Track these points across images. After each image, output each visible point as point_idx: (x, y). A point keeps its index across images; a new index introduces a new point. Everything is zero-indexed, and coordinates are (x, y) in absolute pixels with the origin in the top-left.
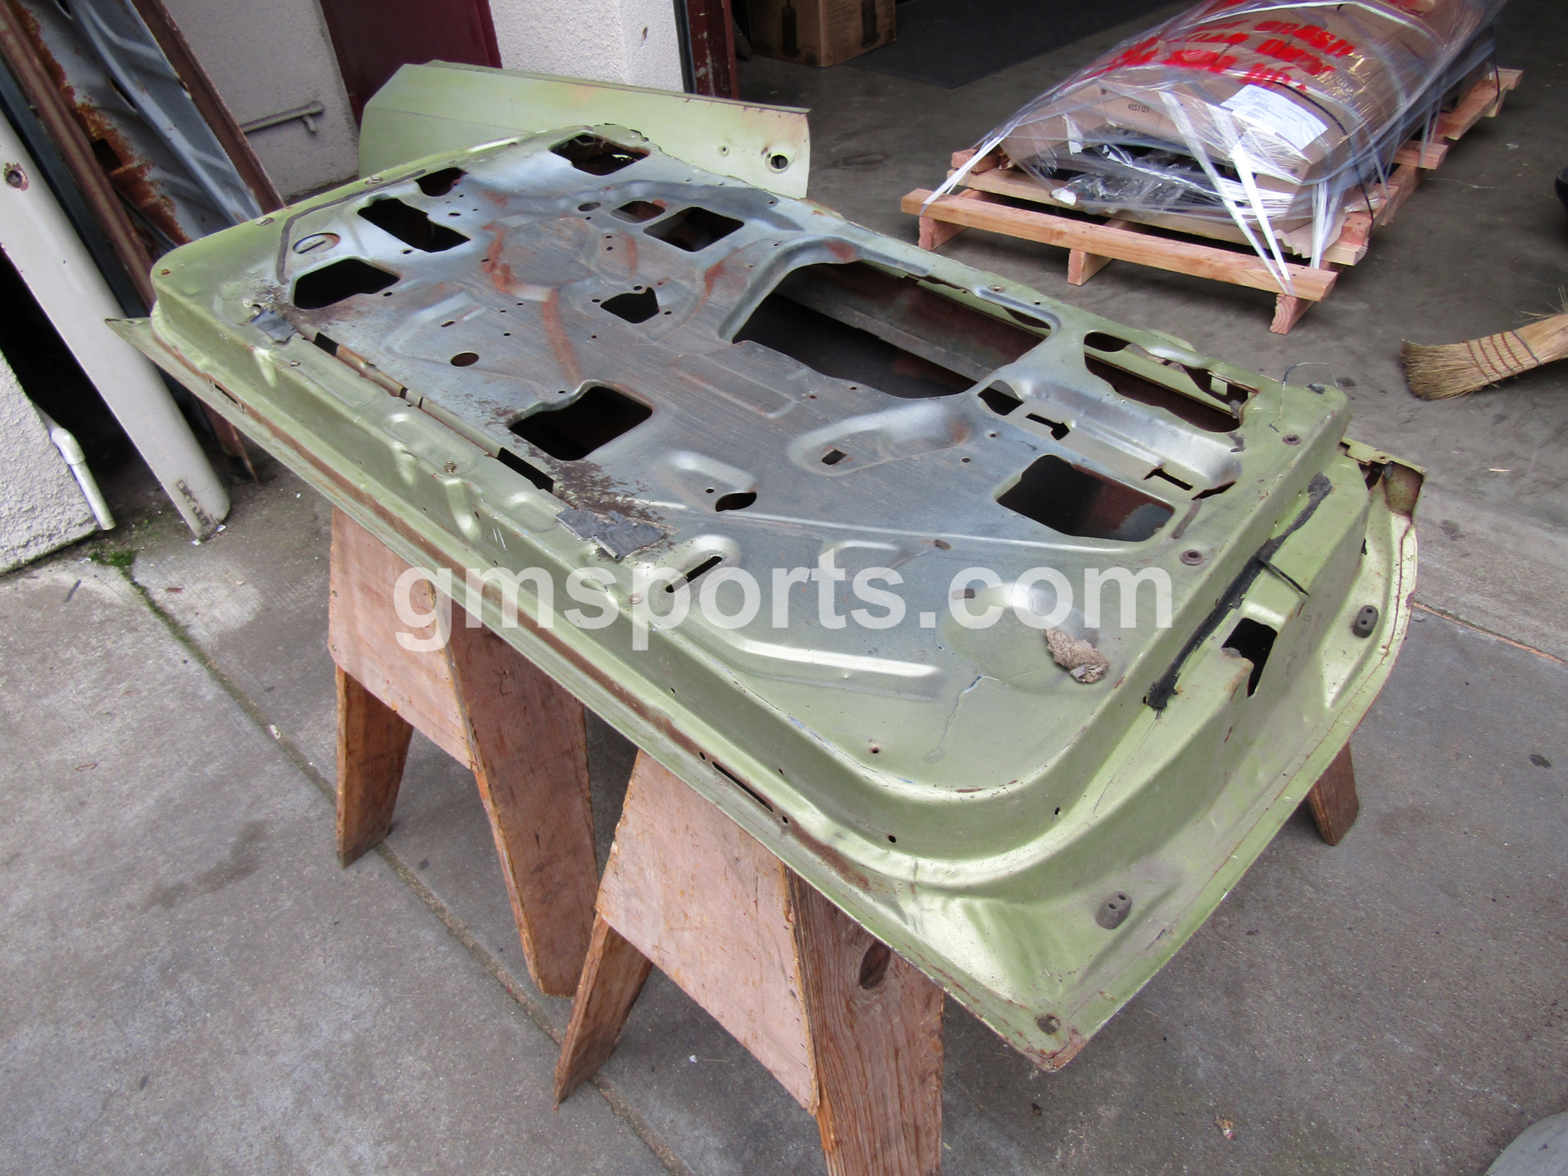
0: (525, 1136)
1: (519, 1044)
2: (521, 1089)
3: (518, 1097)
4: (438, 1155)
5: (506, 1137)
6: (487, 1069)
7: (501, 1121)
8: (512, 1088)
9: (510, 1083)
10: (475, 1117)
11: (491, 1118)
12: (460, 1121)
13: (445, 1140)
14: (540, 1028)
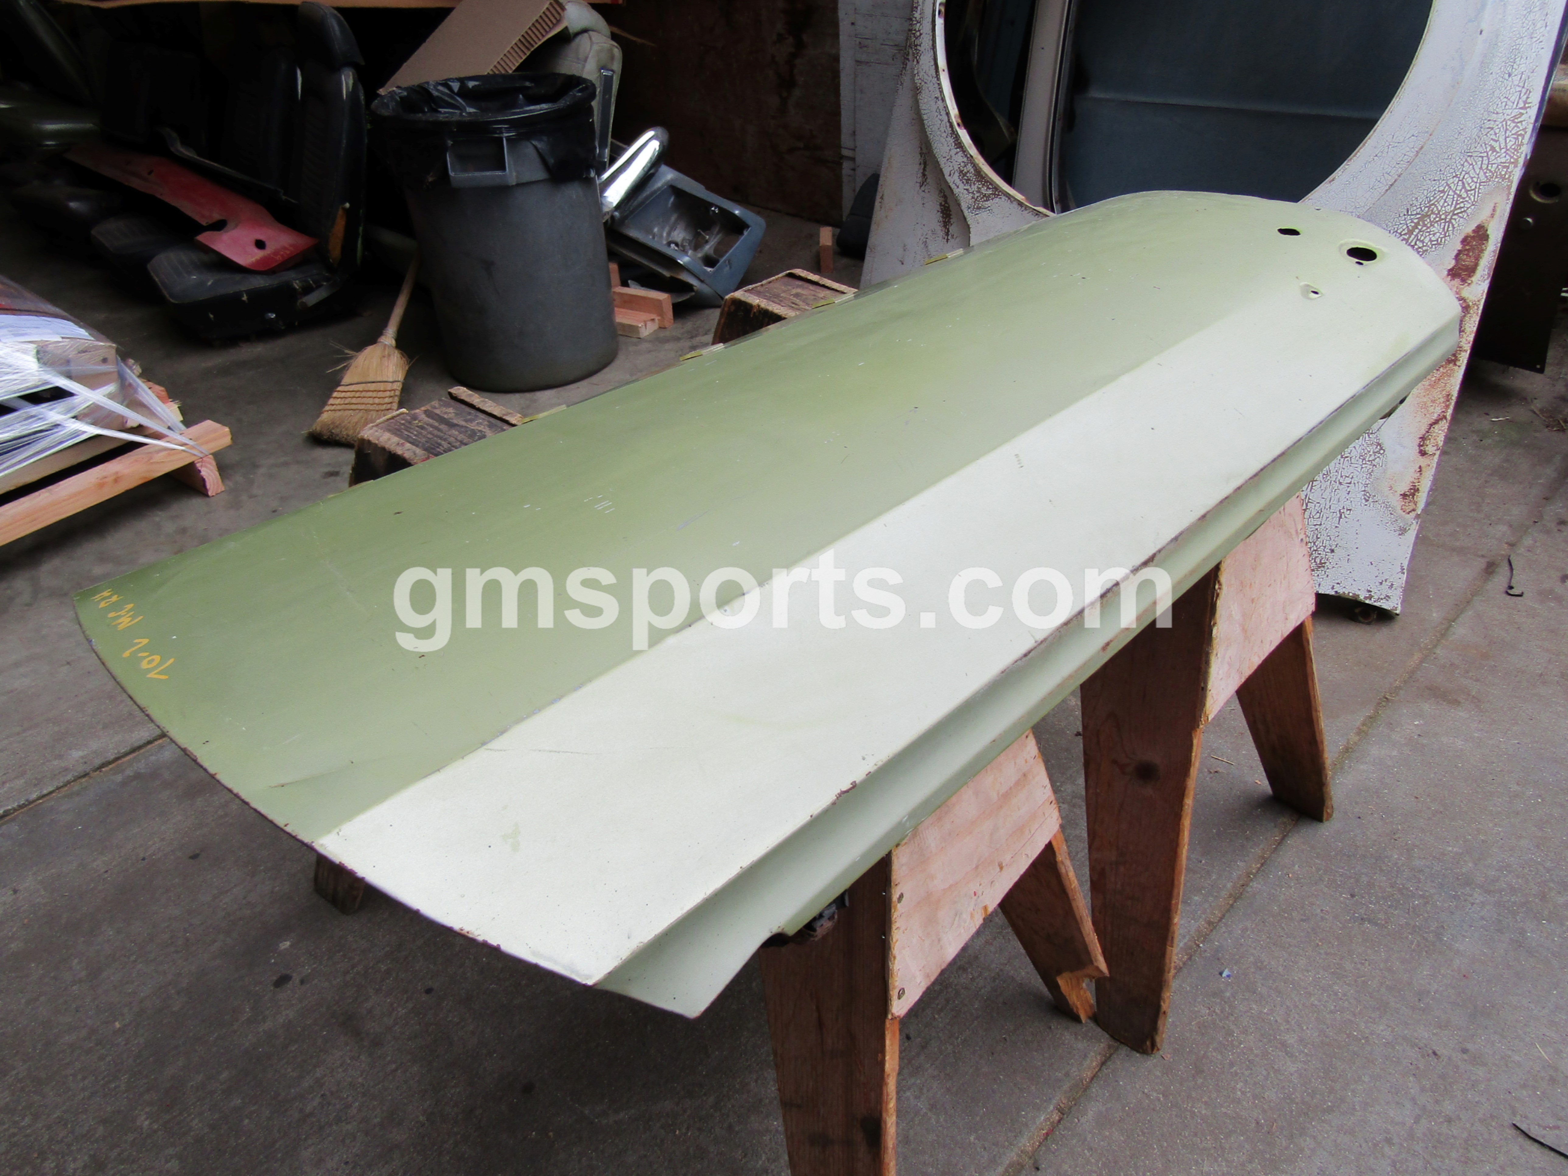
0: (1200, 1081)
1: (1109, 1105)
2: (1155, 1094)
3: (1163, 1095)
4: (1243, 1165)
5: (1205, 1099)
6: (1144, 1133)
7: (1192, 1107)
8: (1157, 1103)
9: (1152, 1106)
10: (1196, 1135)
11: (1192, 1118)
12: (1205, 1149)
13: (1227, 1161)
14: (1087, 1088)
